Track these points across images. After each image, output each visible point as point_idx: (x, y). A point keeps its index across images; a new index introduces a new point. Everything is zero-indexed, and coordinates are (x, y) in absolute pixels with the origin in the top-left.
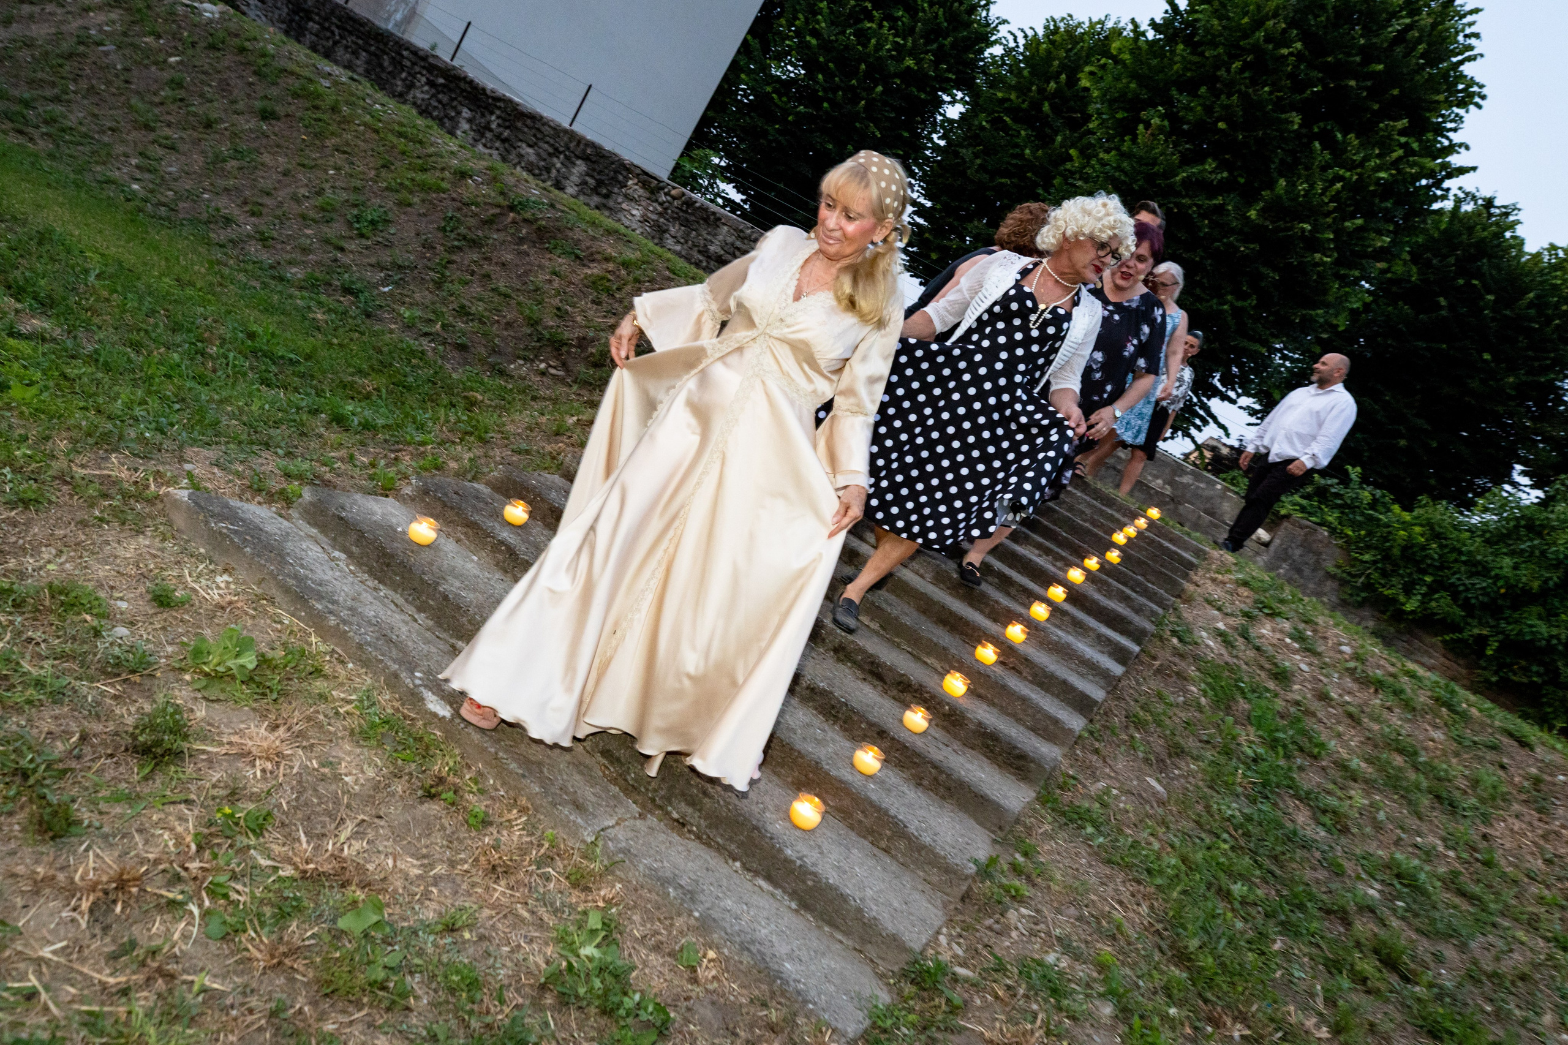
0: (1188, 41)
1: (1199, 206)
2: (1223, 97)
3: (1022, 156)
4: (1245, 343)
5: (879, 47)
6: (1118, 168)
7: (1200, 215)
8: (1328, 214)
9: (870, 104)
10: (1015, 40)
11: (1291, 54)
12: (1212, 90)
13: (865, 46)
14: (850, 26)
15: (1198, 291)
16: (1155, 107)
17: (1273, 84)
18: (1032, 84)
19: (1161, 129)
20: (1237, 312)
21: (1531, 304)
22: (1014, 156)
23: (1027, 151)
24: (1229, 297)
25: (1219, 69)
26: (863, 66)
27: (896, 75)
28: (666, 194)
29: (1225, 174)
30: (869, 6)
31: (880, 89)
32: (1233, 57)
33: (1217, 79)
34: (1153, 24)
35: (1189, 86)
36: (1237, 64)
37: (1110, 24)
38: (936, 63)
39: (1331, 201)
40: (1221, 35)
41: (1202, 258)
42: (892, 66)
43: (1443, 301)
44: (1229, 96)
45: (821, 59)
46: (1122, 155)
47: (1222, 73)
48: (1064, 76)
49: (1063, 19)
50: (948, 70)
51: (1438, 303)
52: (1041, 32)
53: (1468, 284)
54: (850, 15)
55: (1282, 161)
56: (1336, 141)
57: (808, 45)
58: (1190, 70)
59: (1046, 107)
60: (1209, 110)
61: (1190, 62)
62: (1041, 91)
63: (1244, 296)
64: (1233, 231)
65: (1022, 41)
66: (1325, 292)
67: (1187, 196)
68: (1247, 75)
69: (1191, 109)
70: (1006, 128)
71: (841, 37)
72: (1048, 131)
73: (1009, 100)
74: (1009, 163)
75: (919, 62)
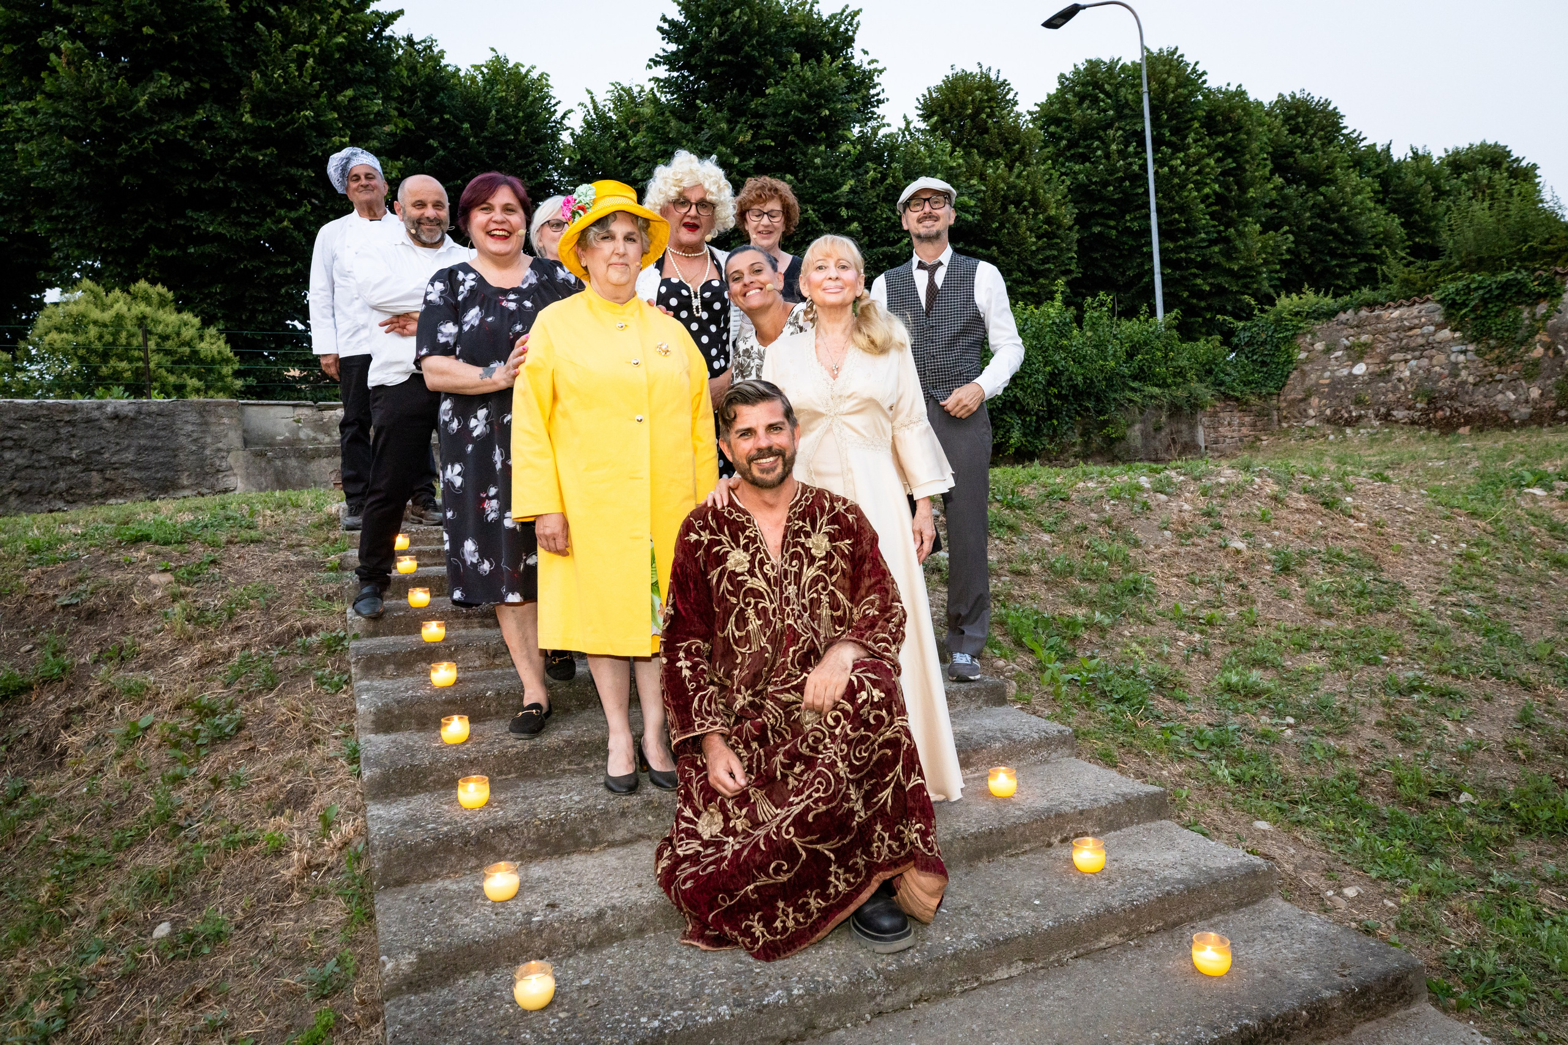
1: (185, 128)
7: (191, 137)
8: (317, 95)
15: (244, 218)
16: (50, 28)
19: (78, 53)
29: (187, 84)
39: (313, 79)
41: (224, 182)
46: (51, 96)
53: (442, 119)
55: (234, 53)
56: (273, 17)
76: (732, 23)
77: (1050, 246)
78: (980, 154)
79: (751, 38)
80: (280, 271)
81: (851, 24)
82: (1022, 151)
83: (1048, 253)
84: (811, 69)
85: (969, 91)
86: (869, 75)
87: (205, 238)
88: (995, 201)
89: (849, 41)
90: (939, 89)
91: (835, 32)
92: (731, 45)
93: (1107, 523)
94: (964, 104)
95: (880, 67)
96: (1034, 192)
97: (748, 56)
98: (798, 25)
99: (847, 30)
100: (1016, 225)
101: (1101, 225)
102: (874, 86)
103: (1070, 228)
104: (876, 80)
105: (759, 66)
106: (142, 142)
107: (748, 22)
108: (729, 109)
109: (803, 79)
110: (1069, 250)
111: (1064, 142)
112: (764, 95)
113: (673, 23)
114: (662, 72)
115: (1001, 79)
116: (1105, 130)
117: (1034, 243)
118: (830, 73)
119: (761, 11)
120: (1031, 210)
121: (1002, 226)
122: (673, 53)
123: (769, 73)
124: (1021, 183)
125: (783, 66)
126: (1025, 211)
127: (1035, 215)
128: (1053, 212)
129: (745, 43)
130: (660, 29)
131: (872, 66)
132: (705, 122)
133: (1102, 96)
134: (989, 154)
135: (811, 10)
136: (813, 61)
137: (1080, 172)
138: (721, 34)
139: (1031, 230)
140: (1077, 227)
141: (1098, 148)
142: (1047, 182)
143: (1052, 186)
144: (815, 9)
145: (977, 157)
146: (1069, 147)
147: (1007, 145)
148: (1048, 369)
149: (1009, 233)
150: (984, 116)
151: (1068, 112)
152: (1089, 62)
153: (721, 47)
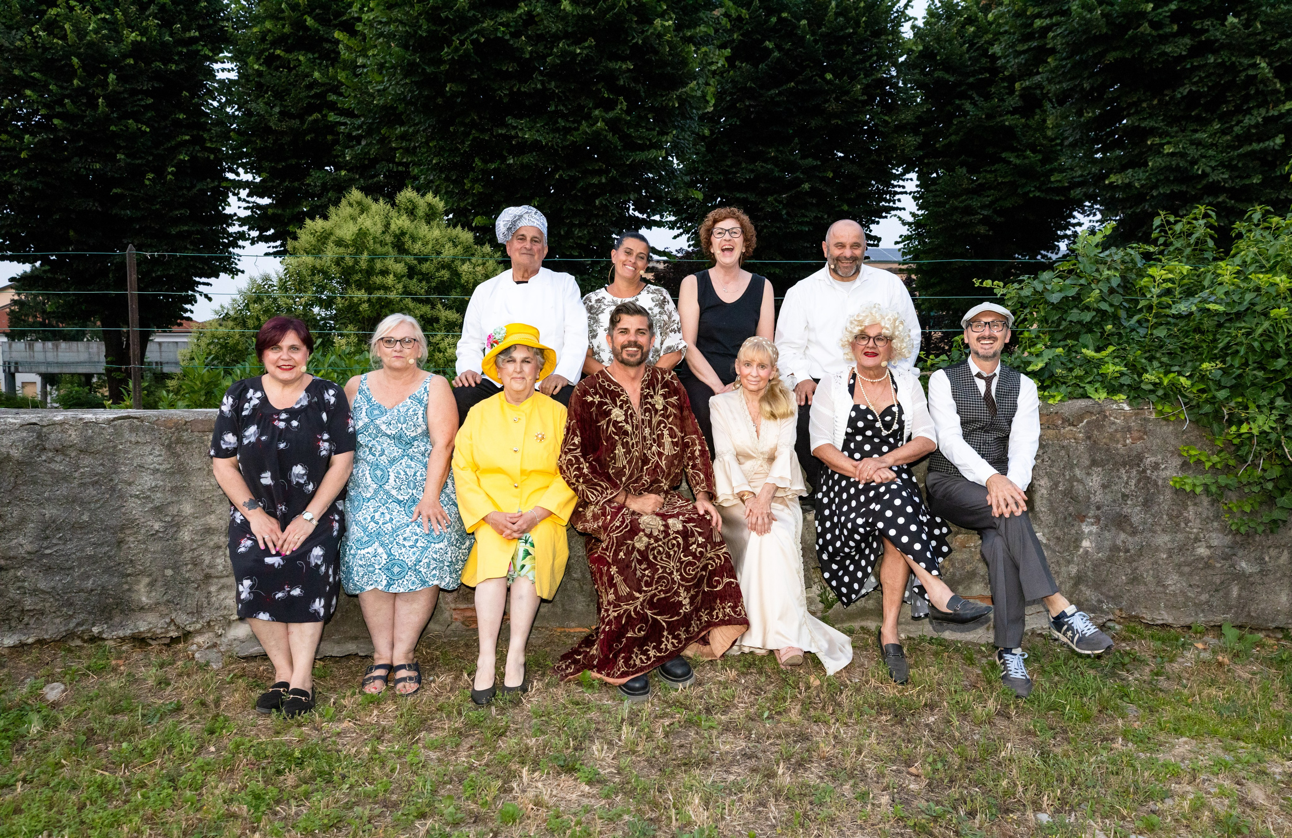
1: (506, 25)
4: (641, 156)
5: (81, 33)
7: (513, 35)
9: (113, 100)
13: (64, 37)
15: (562, 123)
20: (614, 125)
21: (837, 14)
23: (316, 74)
24: (597, 112)
26: (75, 60)
27: (125, 56)
31: (112, 77)
38: (167, 24)
41: (542, 83)
42: (113, 50)
43: (769, 45)
45: (16, 72)
50: (186, 29)
51: (766, 48)
53: (781, 20)
59: (309, 21)
63: (609, 105)
64: (556, 38)
66: (684, 62)
67: (485, 17)
70: (286, 64)
72: (327, 46)
73: (269, 31)
74: (308, 97)
75: (144, 32)
80: (595, 181)
87: (522, 148)
106: (462, 43)
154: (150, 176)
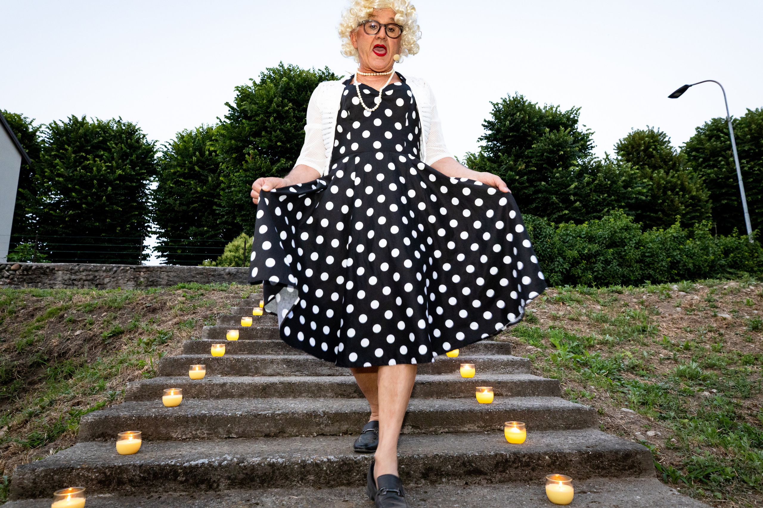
0: (246, 117)
2: (273, 133)
3: (197, 192)
5: (99, 171)
6: (246, 176)
9: (109, 197)
10: (166, 147)
11: (290, 109)
12: (267, 132)
13: (91, 172)
14: (78, 167)
16: (248, 146)
17: (289, 122)
18: (185, 161)
19: (255, 154)
22: (193, 194)
23: (199, 189)
25: (265, 123)
26: (95, 182)
27: (115, 180)
28: (8, 271)
30: (84, 154)
31: (110, 188)
32: (269, 117)
33: (267, 127)
34: (226, 117)
35: (257, 134)
36: (272, 119)
37: (205, 127)
38: (133, 168)
40: (258, 110)
42: (111, 177)
44: (275, 132)
45: (70, 186)
46: (245, 170)
47: (267, 124)
48: (197, 153)
49: (183, 132)
50: (140, 169)
52: (176, 140)
54: (75, 161)
57: (59, 182)
58: (253, 128)
59: (196, 168)
60: (270, 140)
61: (251, 125)
62: (190, 163)
65: (169, 147)
68: (277, 121)
69: (263, 142)
70: (183, 184)
71: (75, 173)
72: (203, 177)
73: (178, 171)
74: (193, 197)
75: (124, 170)
76: (516, 119)
77: (696, 211)
78: (649, 168)
79: (525, 124)
81: (576, 114)
82: (674, 164)
83: (693, 214)
84: (555, 134)
85: (642, 138)
86: (587, 135)
88: (659, 189)
89: (575, 121)
90: (624, 140)
91: (568, 119)
92: (516, 127)
93: (642, 303)
94: (639, 145)
95: (592, 131)
96: (682, 184)
97: (524, 132)
98: (548, 116)
99: (574, 117)
100: (672, 201)
101: (727, 199)
102: (589, 140)
103: (707, 202)
104: (590, 138)
105: (529, 136)
107: (523, 118)
108: (515, 156)
109: (550, 139)
110: (707, 213)
111: (701, 160)
112: (532, 148)
113: (489, 122)
114: (484, 143)
115: (660, 132)
116: (725, 151)
117: (684, 210)
118: (564, 135)
119: (530, 112)
120: (681, 193)
121: (664, 201)
122: (489, 135)
123: (534, 138)
124: (674, 180)
125: (541, 135)
126: (677, 193)
127: (683, 196)
128: (694, 193)
129: (522, 126)
130: (484, 126)
131: (588, 132)
132: (503, 162)
133: (722, 135)
134: (655, 168)
135: (556, 110)
136: (555, 131)
137: (711, 173)
138: (510, 124)
139: (682, 203)
140: (711, 201)
141: (722, 161)
142: (691, 179)
143: (694, 180)
144: (558, 110)
145: (648, 169)
146: (703, 162)
147: (665, 162)
148: (669, 259)
149: (668, 205)
150: (651, 150)
151: (703, 145)
152: (714, 119)
153: (510, 130)
154: (119, 228)
